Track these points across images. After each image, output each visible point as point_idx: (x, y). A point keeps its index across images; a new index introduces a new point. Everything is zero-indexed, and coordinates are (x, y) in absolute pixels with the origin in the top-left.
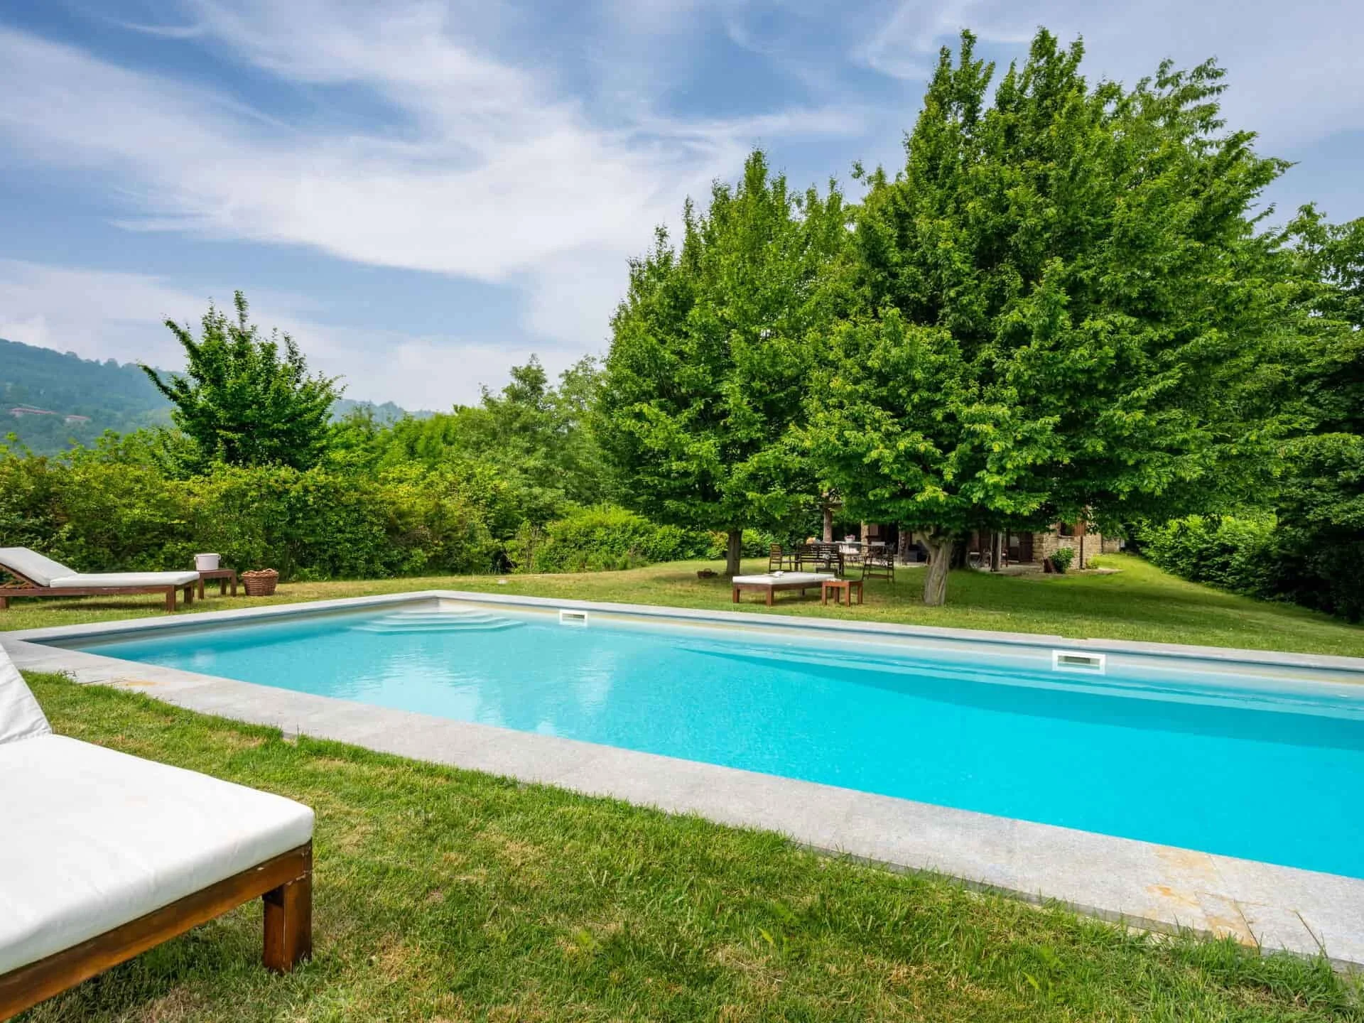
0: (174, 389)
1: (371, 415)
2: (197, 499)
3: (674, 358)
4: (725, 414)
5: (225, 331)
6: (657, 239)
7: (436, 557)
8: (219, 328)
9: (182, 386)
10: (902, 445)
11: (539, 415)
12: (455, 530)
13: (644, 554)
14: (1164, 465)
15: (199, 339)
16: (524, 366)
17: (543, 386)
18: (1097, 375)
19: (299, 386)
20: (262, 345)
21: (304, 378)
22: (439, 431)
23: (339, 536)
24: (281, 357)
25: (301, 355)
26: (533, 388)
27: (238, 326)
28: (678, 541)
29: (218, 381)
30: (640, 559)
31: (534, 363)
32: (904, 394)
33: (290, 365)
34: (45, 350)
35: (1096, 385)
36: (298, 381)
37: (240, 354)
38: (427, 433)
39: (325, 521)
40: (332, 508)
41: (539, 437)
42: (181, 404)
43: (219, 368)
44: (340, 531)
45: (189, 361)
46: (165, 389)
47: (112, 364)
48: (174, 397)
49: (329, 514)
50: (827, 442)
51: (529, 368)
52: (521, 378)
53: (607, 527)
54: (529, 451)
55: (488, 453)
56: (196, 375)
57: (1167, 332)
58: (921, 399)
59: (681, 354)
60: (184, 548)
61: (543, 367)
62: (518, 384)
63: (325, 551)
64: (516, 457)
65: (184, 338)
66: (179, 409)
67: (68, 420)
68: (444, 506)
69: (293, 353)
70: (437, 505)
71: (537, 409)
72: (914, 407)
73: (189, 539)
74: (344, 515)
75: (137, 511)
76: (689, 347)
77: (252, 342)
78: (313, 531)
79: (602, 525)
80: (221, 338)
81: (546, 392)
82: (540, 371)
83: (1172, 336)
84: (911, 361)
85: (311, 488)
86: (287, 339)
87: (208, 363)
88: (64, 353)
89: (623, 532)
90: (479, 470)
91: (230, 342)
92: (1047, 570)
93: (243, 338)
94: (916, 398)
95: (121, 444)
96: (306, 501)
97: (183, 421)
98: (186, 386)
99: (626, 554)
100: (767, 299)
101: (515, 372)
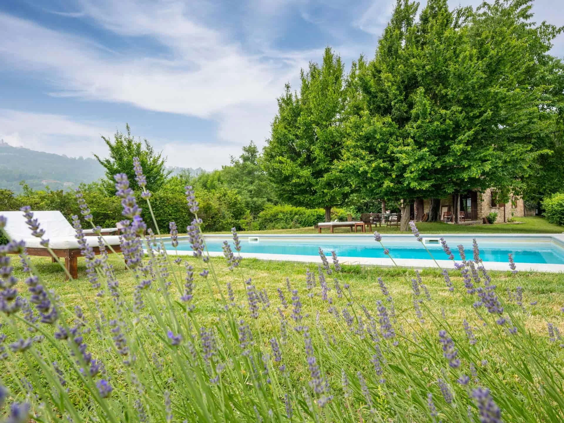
0: (105, 163)
1: (189, 174)
2: (116, 204)
3: (294, 137)
4: (315, 159)
5: (123, 139)
6: (286, 89)
7: (209, 225)
8: (121, 139)
9: (108, 161)
10: (374, 165)
11: (255, 167)
12: (216, 214)
13: (300, 223)
14: (479, 166)
15: (113, 143)
16: (248, 146)
17: (257, 154)
18: (449, 132)
19: (152, 159)
20: (136, 144)
21: (153, 155)
22: (216, 177)
23: (170, 217)
24: (143, 148)
25: (151, 147)
26: (252, 155)
27: (127, 137)
28: (315, 217)
29: (121, 159)
30: (298, 225)
31: (252, 144)
32: (375, 145)
33: (147, 151)
34: (54, 154)
35: (449, 136)
36: (151, 157)
37: (129, 148)
38: (211, 179)
39: (164, 211)
40: (166, 206)
41: (256, 176)
42: (108, 169)
43: (121, 154)
44: (170, 215)
45: (110, 152)
46: (102, 163)
47: (81, 158)
48: (106, 166)
49: (165, 209)
50: (347, 166)
51: (250, 147)
52: (247, 151)
53: (283, 213)
54: (252, 183)
55: (235, 184)
56: (113, 157)
57: (476, 112)
58: (381, 146)
59: (296, 135)
60: (112, 222)
61: (257, 146)
62: (246, 154)
63: (165, 223)
64: (246, 186)
65: (108, 143)
66: (108, 171)
67: (65, 184)
68: (211, 204)
69: (148, 146)
70: (208, 204)
71: (254, 164)
72: (380, 149)
73: (114, 219)
74: (171, 209)
75: (95, 209)
76: (299, 132)
77: (133, 143)
78: (160, 215)
79: (281, 212)
80: (121, 142)
81: (258, 156)
82: (255, 147)
83: (478, 114)
84: (375, 132)
85: (158, 199)
86: (146, 141)
87: (117, 153)
88: (61, 155)
89: (290, 214)
90: (230, 191)
91: (125, 143)
92: (484, 223)
93: (130, 142)
94: (379, 146)
95: (87, 187)
96: (156, 204)
97: (110, 176)
98: (110, 162)
99: (292, 223)
100: (328, 111)
101: (245, 149)
